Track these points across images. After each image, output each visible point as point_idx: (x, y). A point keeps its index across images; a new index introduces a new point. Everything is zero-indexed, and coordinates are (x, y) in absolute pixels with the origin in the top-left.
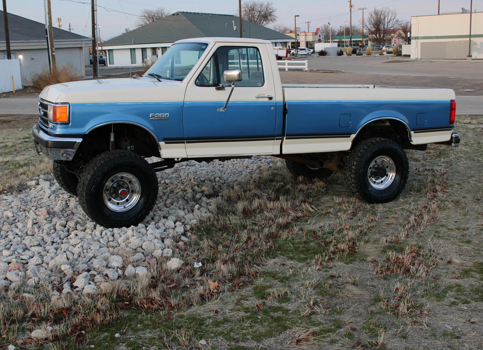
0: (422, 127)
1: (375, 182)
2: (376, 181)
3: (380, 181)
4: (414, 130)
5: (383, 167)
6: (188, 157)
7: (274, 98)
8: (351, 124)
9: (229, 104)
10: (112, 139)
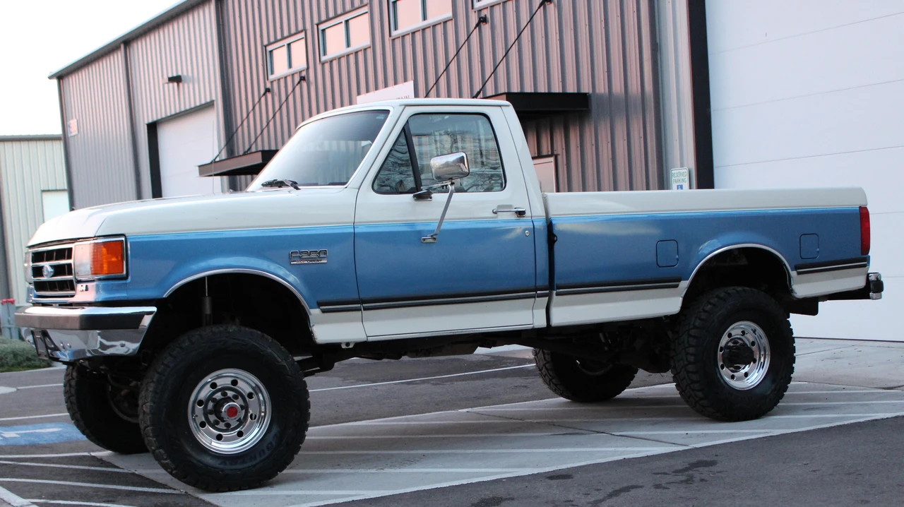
0: (811, 261)
1: (733, 376)
2: (735, 374)
3: (742, 372)
4: (796, 268)
5: (744, 344)
6: (370, 339)
7: (528, 213)
8: (678, 259)
9: (445, 226)
10: (208, 309)
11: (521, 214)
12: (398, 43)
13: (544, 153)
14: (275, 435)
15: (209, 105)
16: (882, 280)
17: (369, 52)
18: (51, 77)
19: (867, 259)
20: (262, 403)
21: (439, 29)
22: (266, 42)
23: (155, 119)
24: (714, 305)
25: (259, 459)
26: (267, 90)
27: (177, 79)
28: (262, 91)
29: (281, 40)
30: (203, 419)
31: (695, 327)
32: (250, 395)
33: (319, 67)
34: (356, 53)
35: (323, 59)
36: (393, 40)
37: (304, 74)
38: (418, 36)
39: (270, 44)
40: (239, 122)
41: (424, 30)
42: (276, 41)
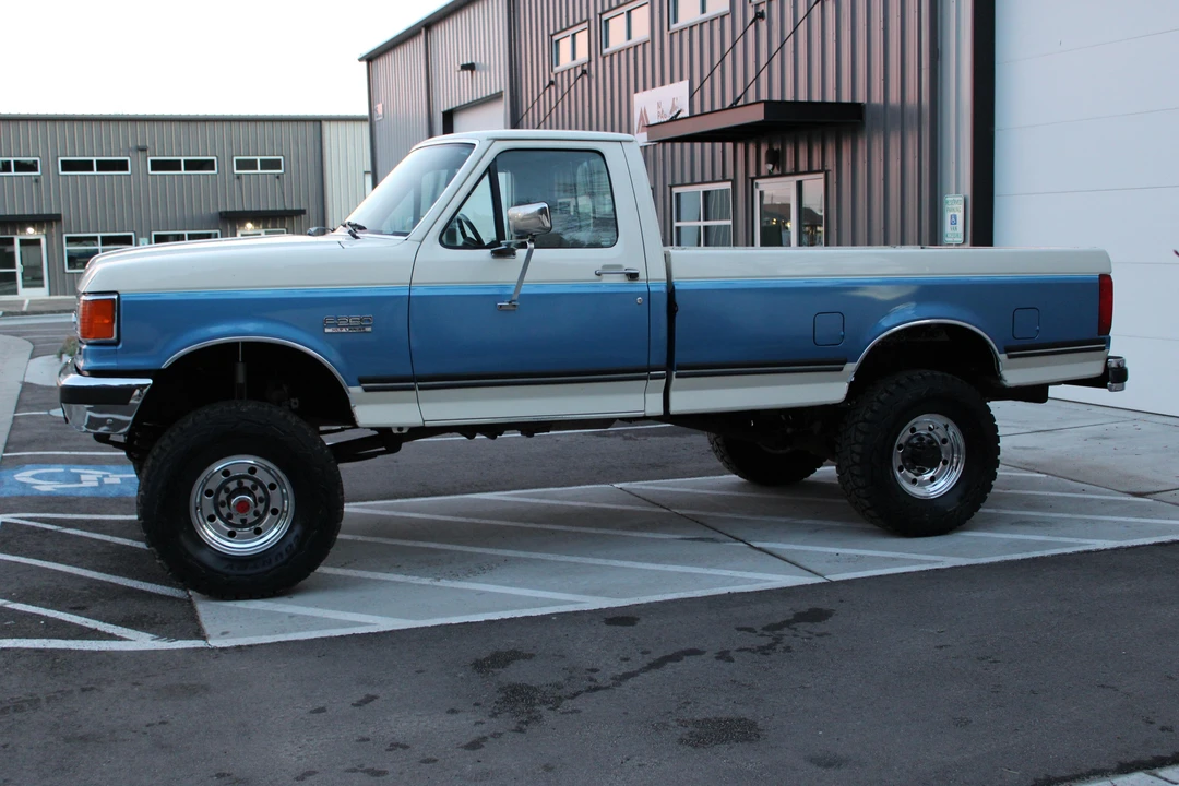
0: (1027, 342)
1: (914, 481)
2: (918, 478)
3: (927, 477)
4: (1007, 350)
5: (934, 441)
6: (427, 424)
7: (642, 276)
8: (843, 337)
9: (524, 290)
10: (241, 378)
11: (633, 276)
12: (676, 37)
13: (815, 168)
14: (297, 536)
15: (497, 97)
16: (1126, 365)
17: (648, 46)
18: (360, 60)
19: (1107, 342)
20: (284, 497)
21: (717, 24)
22: (552, 32)
23: (450, 108)
24: (891, 394)
25: (274, 564)
26: (551, 83)
27: (470, 67)
28: (547, 83)
29: (566, 30)
30: (214, 513)
31: (865, 420)
32: (272, 487)
33: (600, 60)
34: (636, 47)
35: (605, 51)
36: (672, 34)
37: (586, 67)
38: (696, 30)
39: (556, 33)
40: (525, 111)
41: (701, 24)
42: (562, 31)
